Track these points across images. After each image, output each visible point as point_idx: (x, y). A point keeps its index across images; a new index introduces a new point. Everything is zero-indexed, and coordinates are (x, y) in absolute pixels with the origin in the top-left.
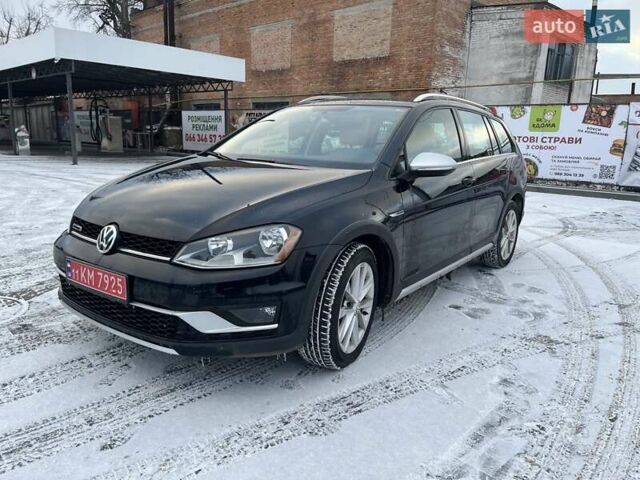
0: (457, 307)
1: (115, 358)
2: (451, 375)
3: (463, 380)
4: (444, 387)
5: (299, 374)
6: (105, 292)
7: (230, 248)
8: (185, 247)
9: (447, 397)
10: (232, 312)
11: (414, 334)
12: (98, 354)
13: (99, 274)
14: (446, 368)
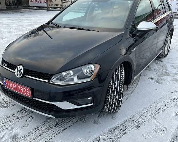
0: (152, 79)
1: (26, 114)
2: (157, 113)
3: (162, 115)
4: (155, 119)
5: (98, 116)
6: (21, 93)
7: (72, 75)
8: (54, 76)
9: (157, 123)
10: (75, 101)
11: (138, 93)
12: (19, 112)
13: (18, 86)
14: (154, 109)
